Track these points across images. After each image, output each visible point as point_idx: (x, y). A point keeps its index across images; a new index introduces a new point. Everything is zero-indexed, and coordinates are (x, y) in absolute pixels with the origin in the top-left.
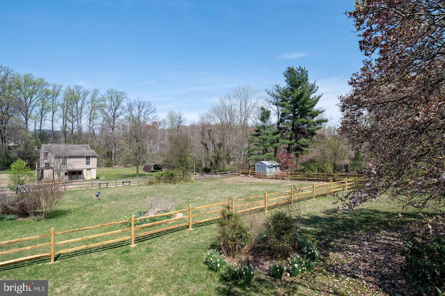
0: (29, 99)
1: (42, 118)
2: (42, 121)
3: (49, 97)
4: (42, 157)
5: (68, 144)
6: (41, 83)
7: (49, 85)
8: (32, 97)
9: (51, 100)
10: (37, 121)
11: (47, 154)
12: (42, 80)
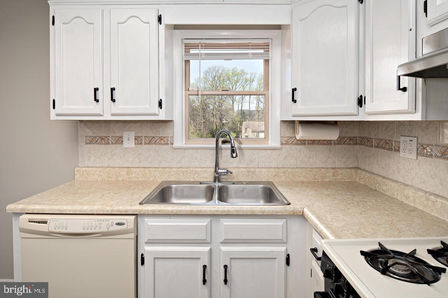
0: (234, 87)
1: (242, 101)
2: (243, 103)
3: (247, 83)
4: (243, 131)
5: (260, 122)
6: (243, 73)
7: (247, 74)
8: (236, 85)
9: (249, 86)
10: (240, 104)
11: (246, 129)
12: (243, 71)
